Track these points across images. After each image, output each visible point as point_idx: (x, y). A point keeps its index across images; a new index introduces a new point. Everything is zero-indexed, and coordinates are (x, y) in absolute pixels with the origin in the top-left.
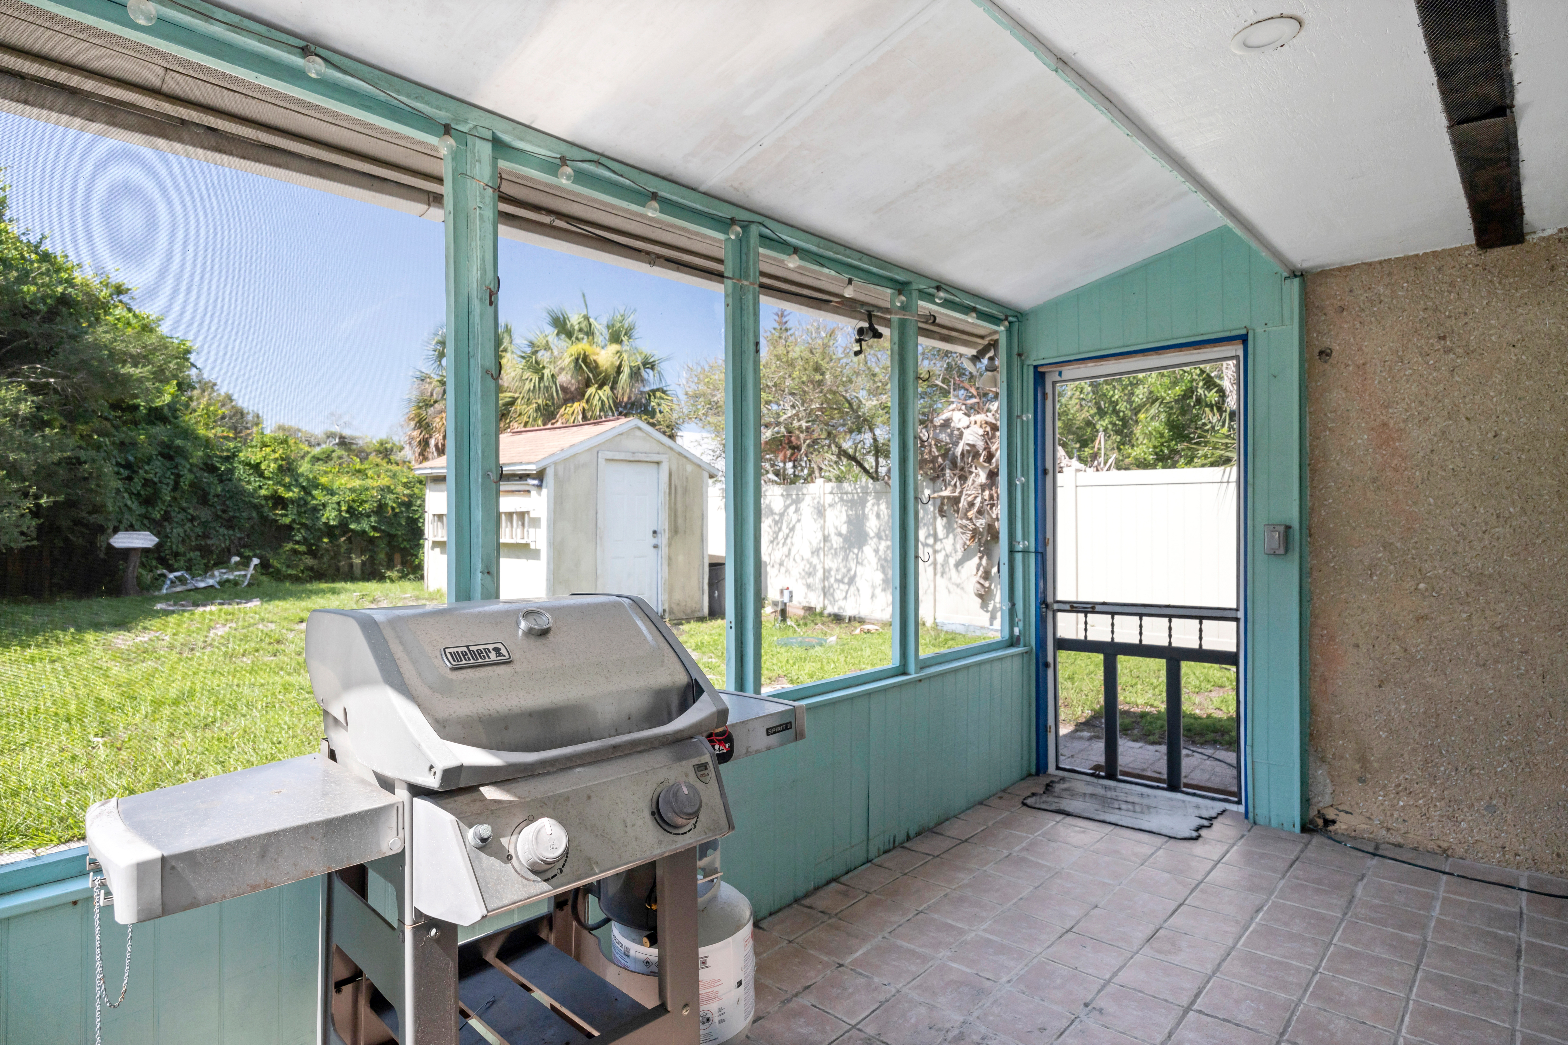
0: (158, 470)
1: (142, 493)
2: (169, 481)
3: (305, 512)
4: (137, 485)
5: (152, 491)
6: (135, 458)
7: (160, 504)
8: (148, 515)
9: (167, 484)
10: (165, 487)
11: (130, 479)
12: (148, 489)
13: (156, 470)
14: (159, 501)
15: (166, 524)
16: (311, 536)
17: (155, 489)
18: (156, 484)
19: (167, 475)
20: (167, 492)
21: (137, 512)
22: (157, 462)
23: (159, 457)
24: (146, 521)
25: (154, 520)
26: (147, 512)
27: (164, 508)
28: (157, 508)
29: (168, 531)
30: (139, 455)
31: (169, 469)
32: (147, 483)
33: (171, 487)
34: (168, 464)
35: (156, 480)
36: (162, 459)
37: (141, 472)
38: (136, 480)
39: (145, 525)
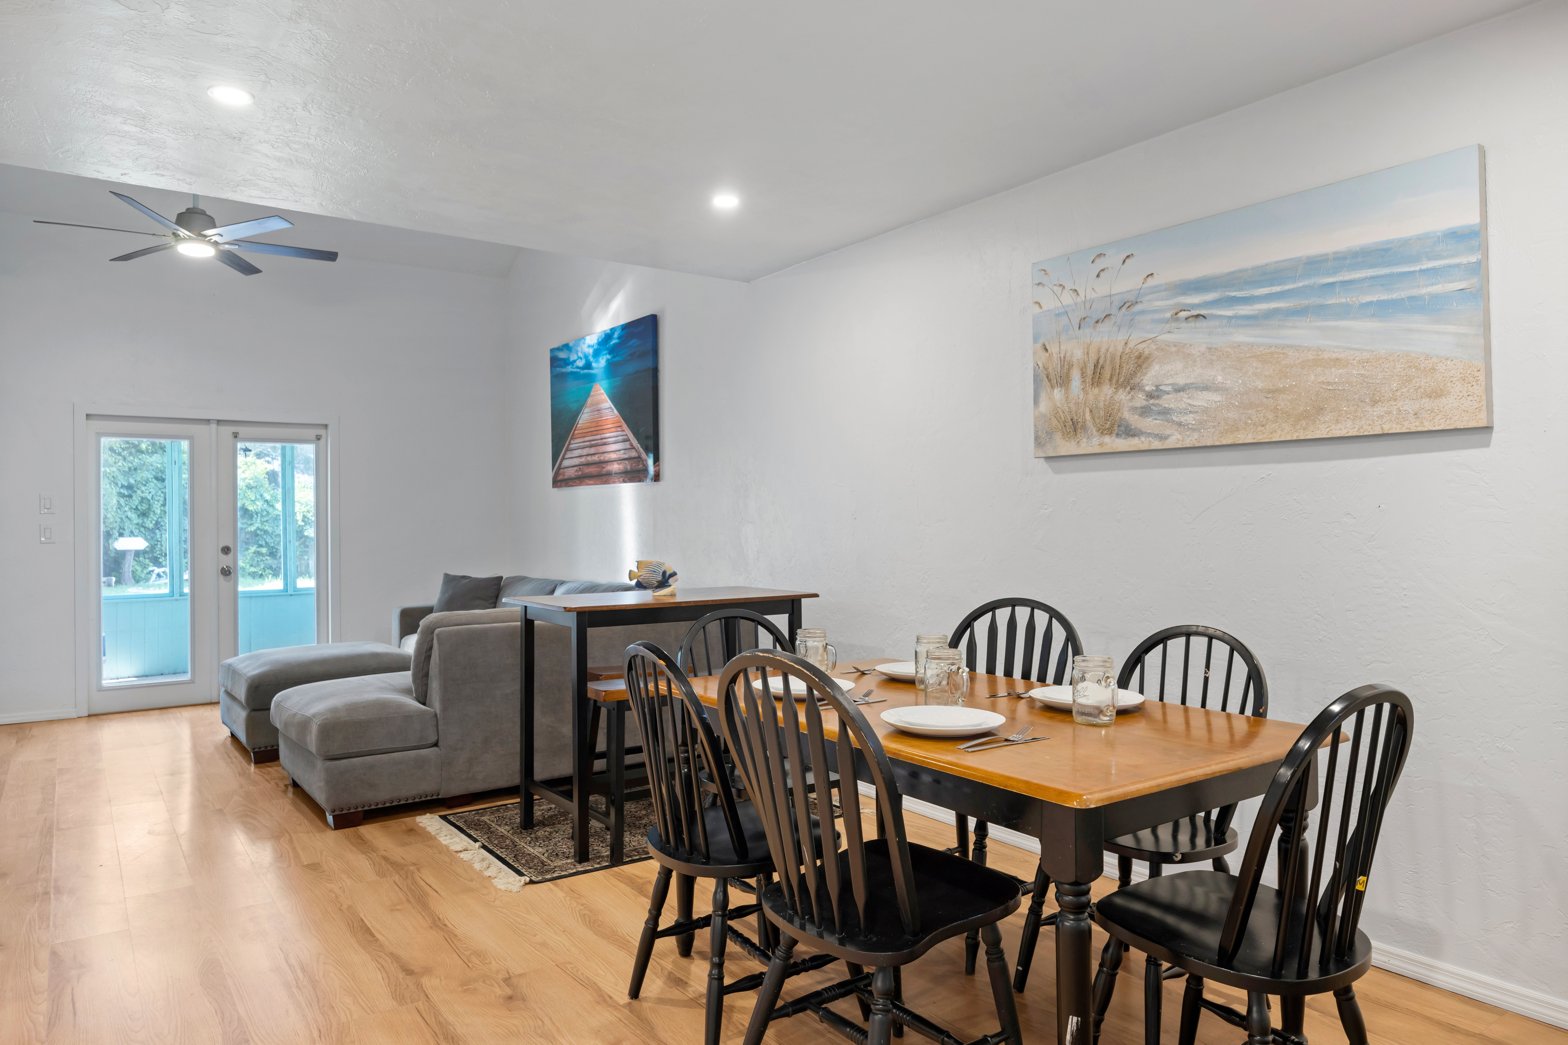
0: (152, 490)
1: (139, 507)
2: (159, 498)
3: (267, 521)
4: (135, 501)
5: (147, 507)
6: (135, 481)
7: (152, 516)
8: (144, 525)
9: (158, 501)
10: (156, 502)
11: (130, 496)
12: (144, 505)
13: (150, 490)
14: (152, 513)
15: (157, 531)
16: (272, 541)
17: (150, 505)
18: (149, 501)
19: (158, 494)
20: (158, 507)
21: (135, 522)
22: (152, 484)
23: (154, 480)
24: (142, 529)
25: (149, 529)
26: (144, 522)
27: (155, 519)
28: (150, 519)
29: (158, 536)
30: (138, 479)
31: (160, 489)
32: (143, 500)
33: (161, 502)
34: (159, 485)
35: (149, 497)
36: (155, 481)
37: (139, 492)
38: (134, 498)
39: (141, 532)
